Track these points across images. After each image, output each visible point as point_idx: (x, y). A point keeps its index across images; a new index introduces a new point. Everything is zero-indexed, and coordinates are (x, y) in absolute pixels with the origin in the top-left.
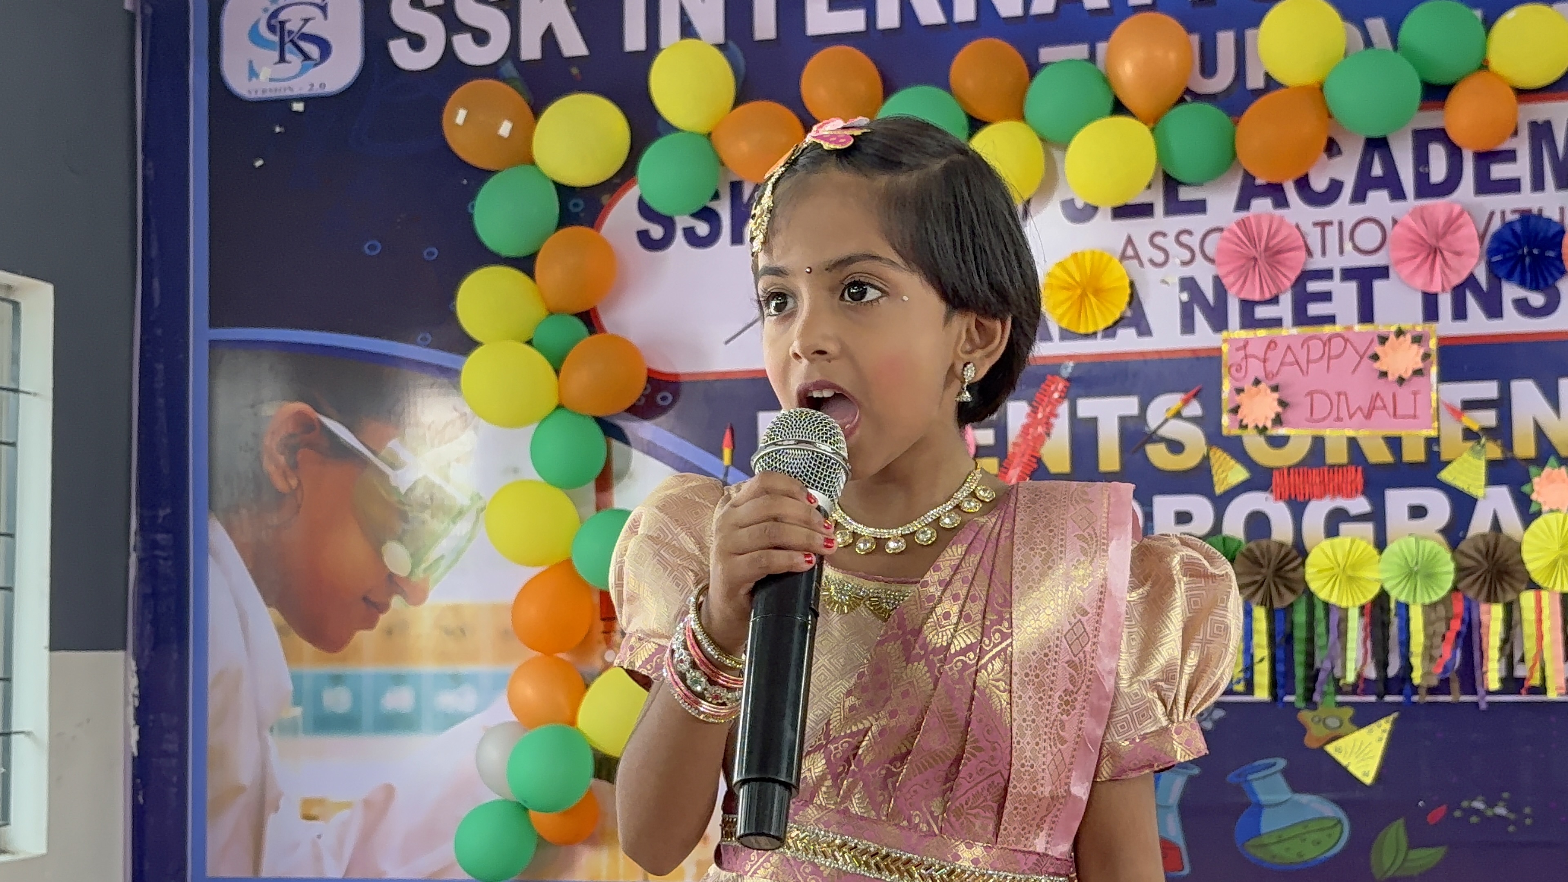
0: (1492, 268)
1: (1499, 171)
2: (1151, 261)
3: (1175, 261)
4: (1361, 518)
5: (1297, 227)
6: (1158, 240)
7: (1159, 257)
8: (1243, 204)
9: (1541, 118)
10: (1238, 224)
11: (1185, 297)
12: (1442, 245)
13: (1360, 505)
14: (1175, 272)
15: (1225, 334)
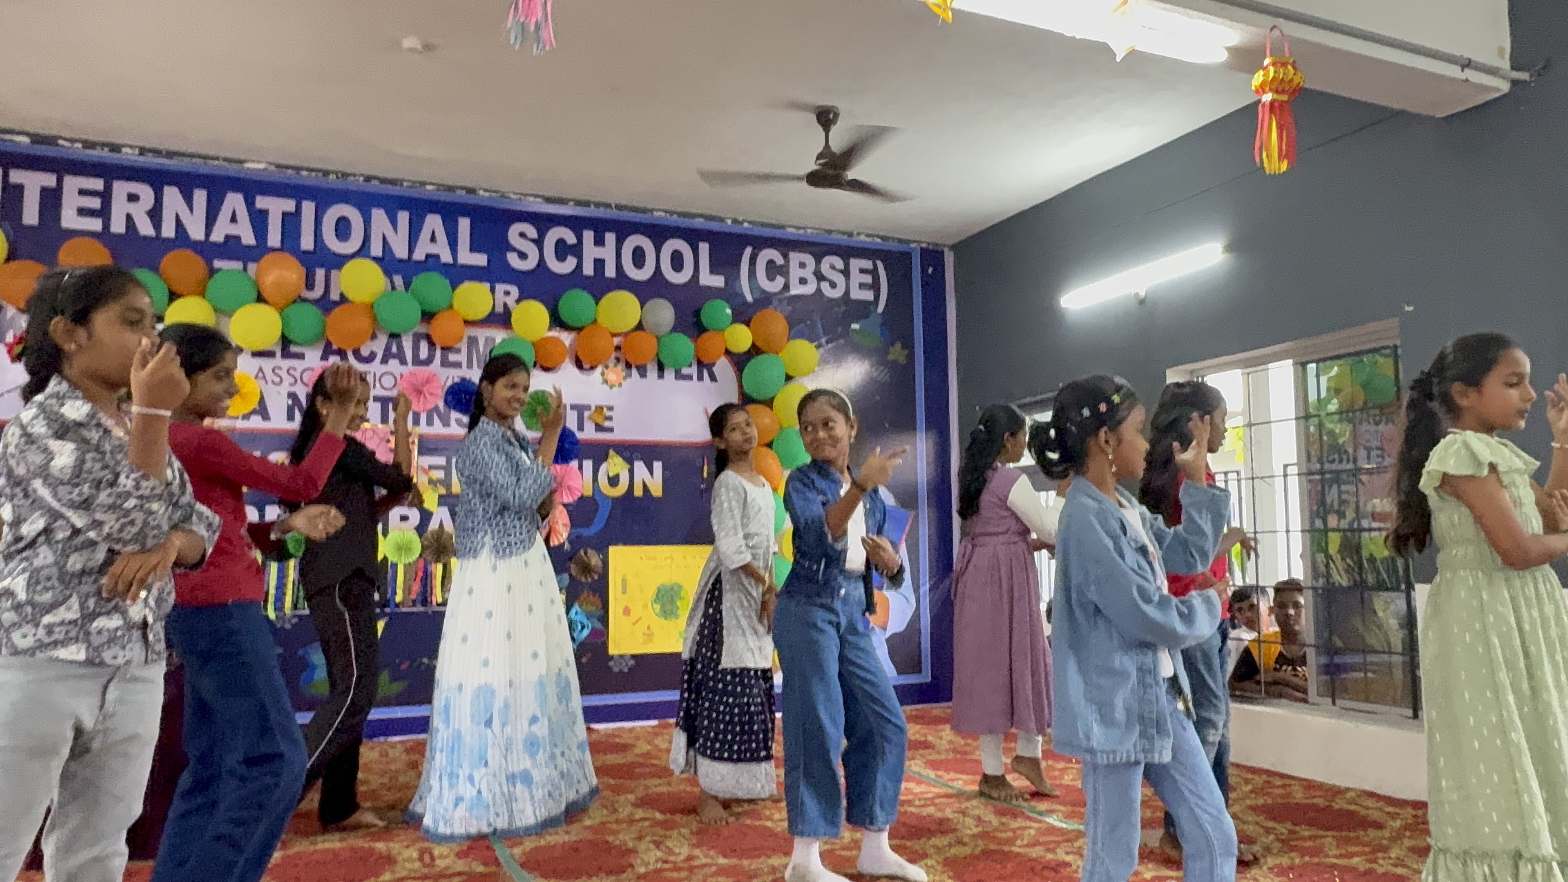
0: (446, 402)
1: (452, 357)
7: (277, 380)
8: (324, 357)
9: (472, 334)
11: (290, 402)
12: (425, 389)
14: (285, 389)
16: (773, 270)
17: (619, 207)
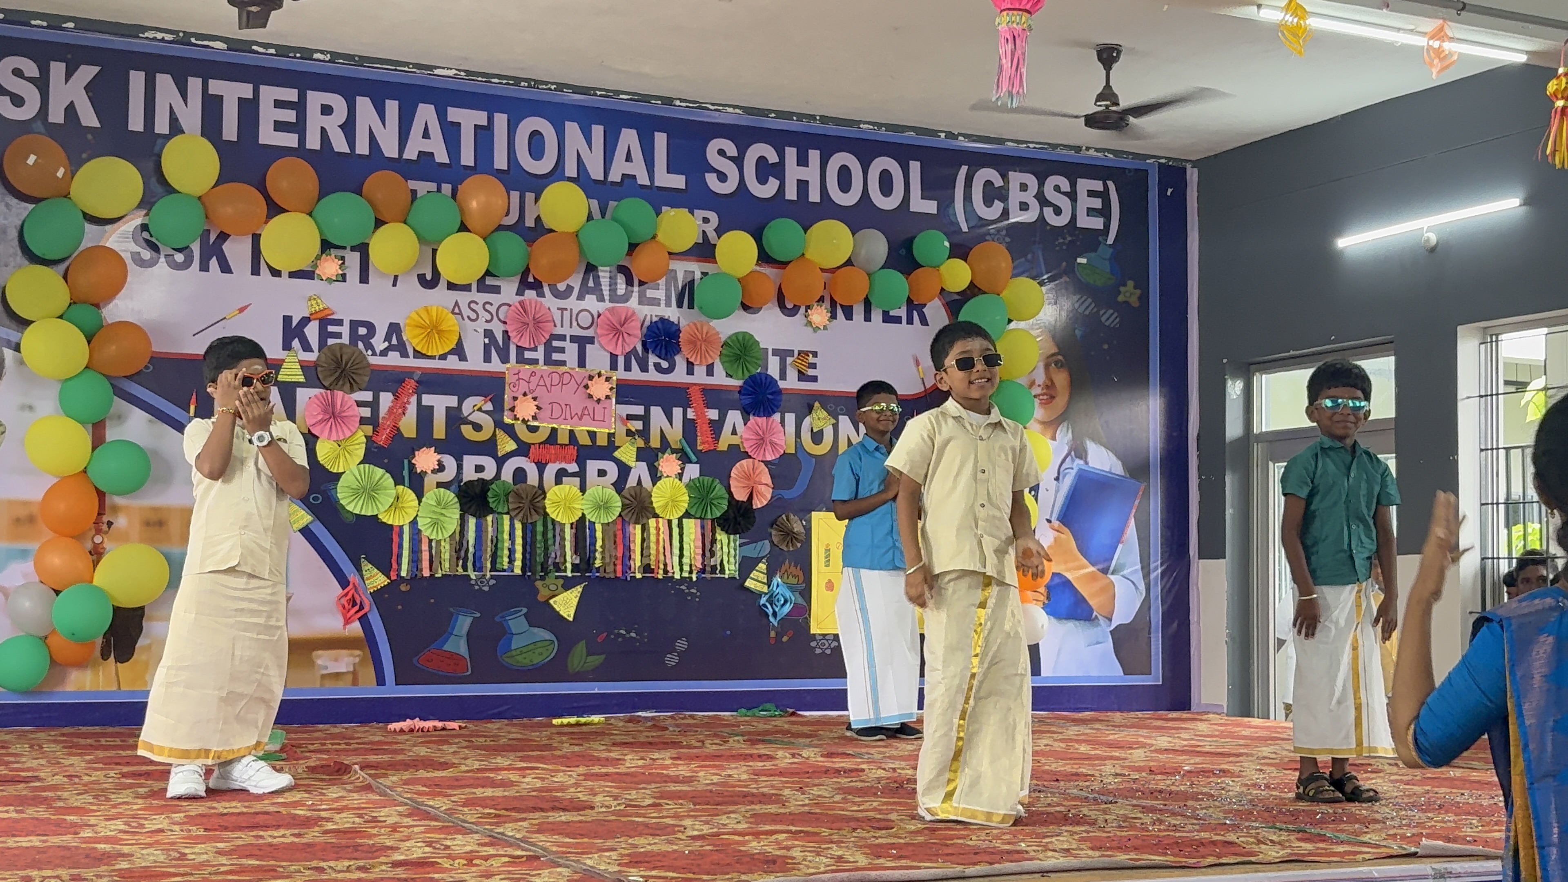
0: (644, 344)
1: (650, 293)
2: (468, 317)
3: (482, 320)
4: (573, 475)
5: (549, 309)
6: (473, 306)
7: (473, 316)
8: (520, 292)
9: (673, 268)
10: (520, 303)
11: (487, 341)
12: (621, 330)
13: (573, 468)
14: (481, 326)
15: (508, 365)
16: (992, 194)
17: (825, 119)
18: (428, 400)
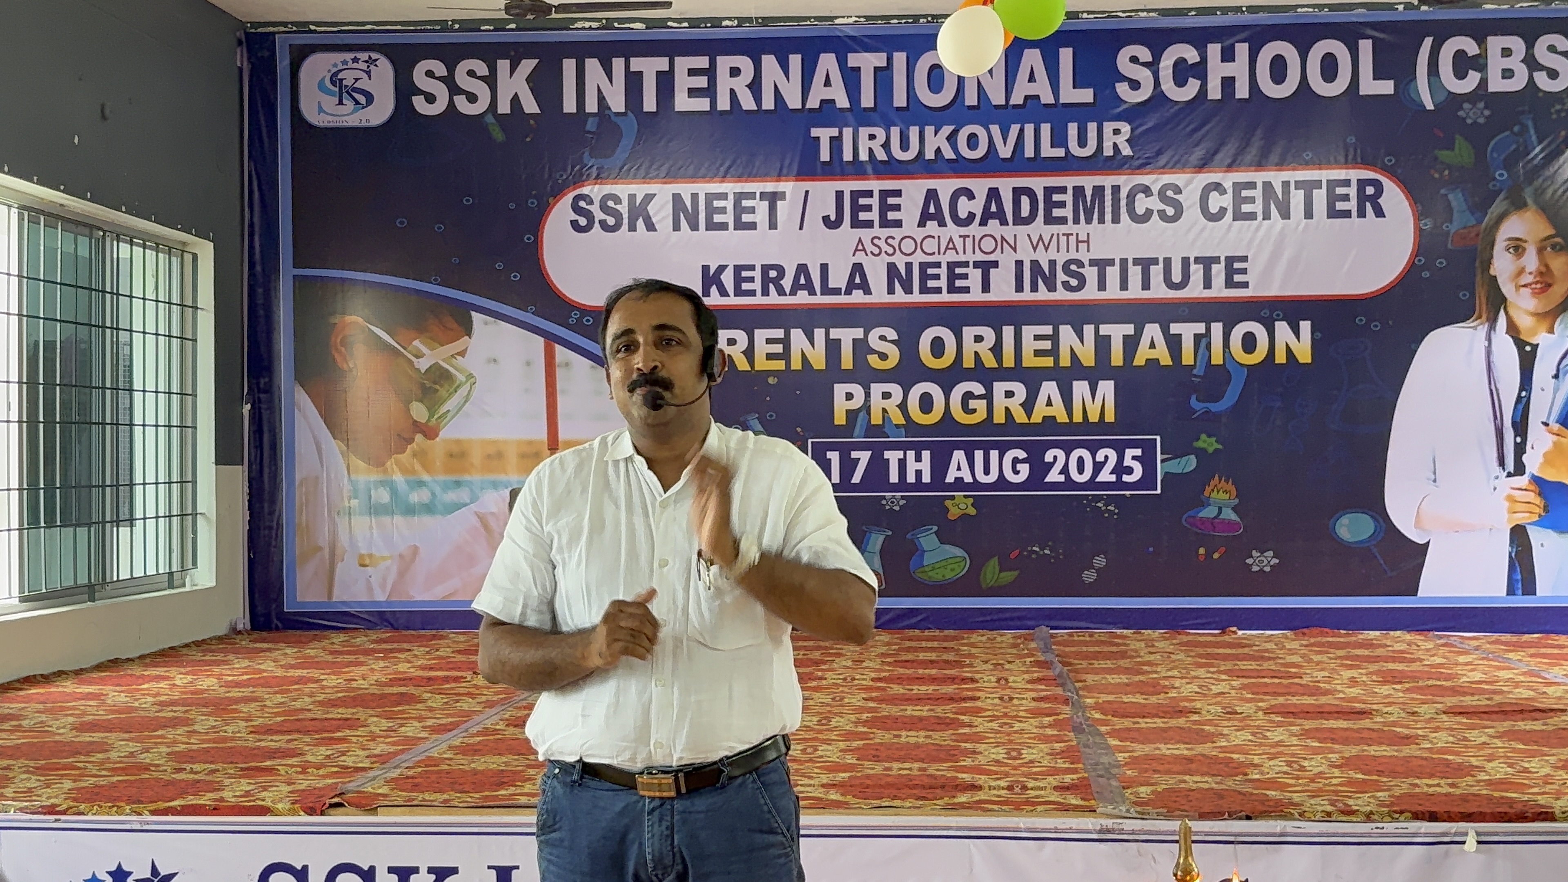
2: (871, 252)
3: (884, 254)
4: (980, 397)
6: (876, 241)
7: (877, 251)
8: (922, 224)
9: (1078, 184)
11: (890, 274)
13: (980, 390)
14: (884, 260)
16: (1463, 64)
18: (835, 333)
